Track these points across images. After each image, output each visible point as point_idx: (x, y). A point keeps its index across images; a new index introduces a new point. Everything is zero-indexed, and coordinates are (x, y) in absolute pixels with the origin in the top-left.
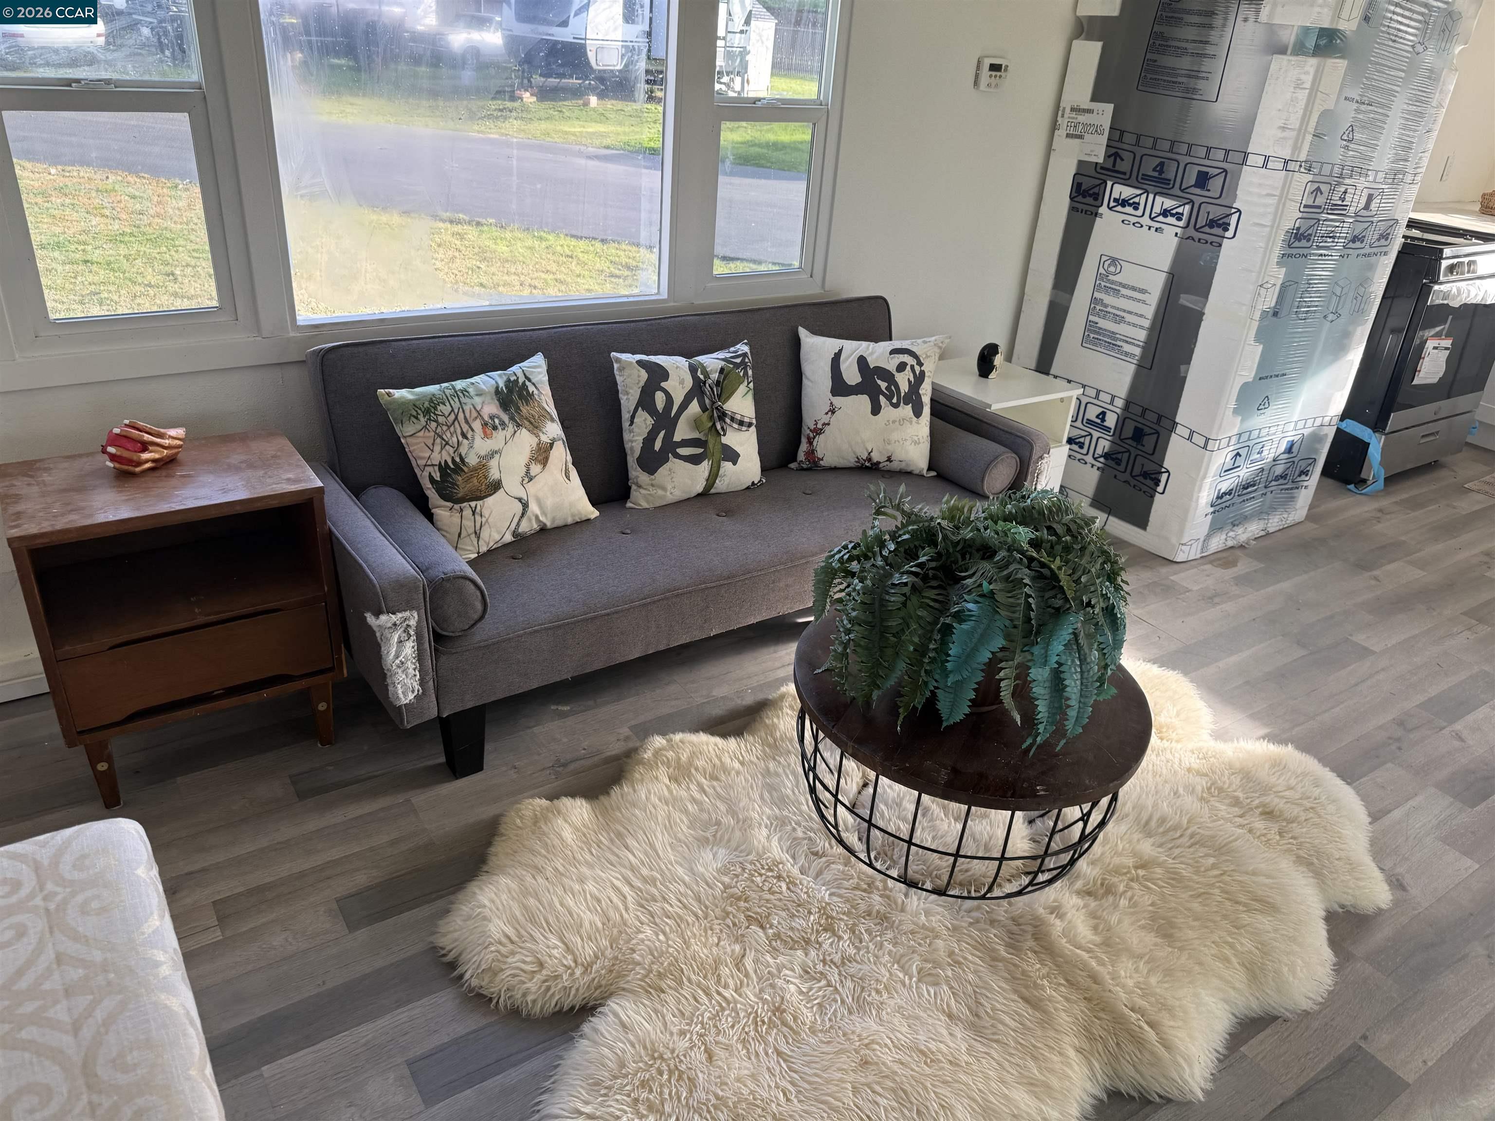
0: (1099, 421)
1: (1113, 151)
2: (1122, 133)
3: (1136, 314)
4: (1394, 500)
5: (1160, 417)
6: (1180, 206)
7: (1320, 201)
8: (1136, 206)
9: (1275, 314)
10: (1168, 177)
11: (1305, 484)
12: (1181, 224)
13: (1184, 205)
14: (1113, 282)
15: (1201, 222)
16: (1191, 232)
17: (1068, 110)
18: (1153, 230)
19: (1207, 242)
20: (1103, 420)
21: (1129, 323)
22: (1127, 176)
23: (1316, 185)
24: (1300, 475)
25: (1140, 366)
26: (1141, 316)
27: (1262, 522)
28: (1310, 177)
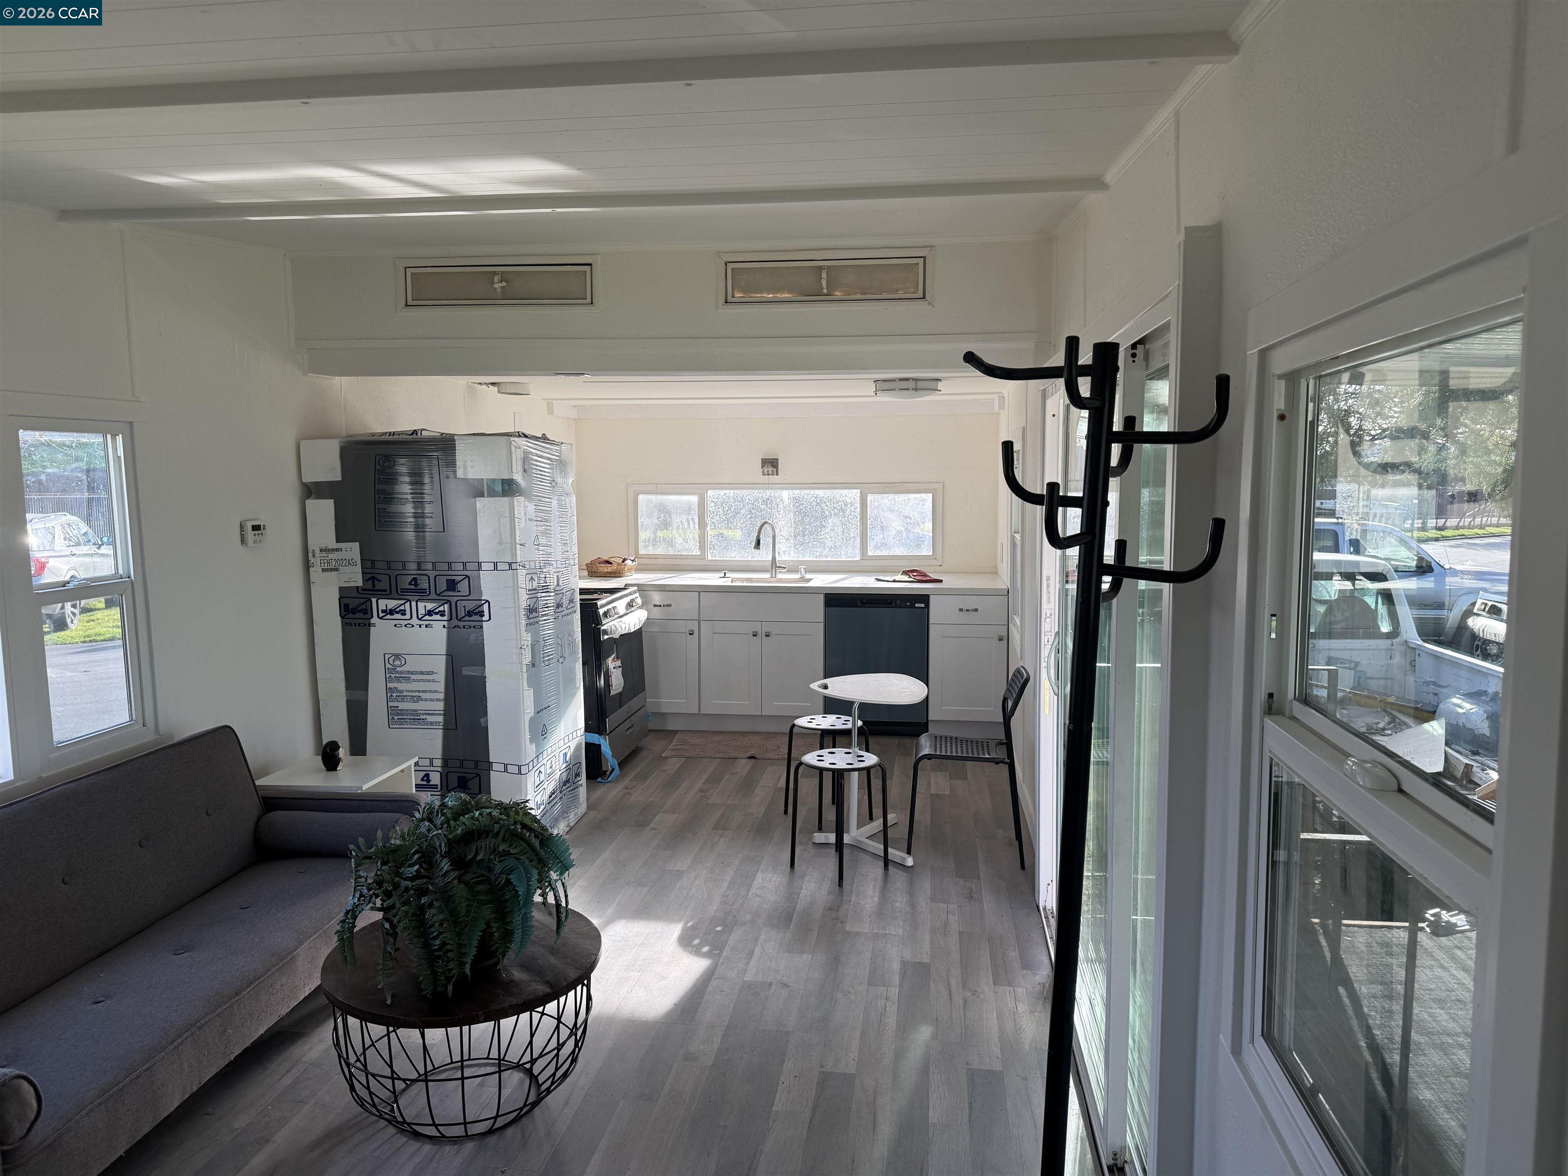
0: (425, 783)
1: (369, 576)
2: (373, 562)
3: (430, 691)
5: (476, 763)
6: (440, 606)
7: (535, 584)
8: (403, 613)
9: (533, 665)
10: (424, 587)
11: (580, 783)
12: (445, 618)
13: (443, 604)
14: (401, 673)
15: (462, 613)
16: (455, 622)
17: (317, 552)
18: (423, 627)
19: (470, 627)
20: (428, 780)
21: (426, 700)
22: (388, 592)
23: (530, 576)
24: (576, 778)
25: (446, 729)
26: (435, 692)
27: (566, 820)
28: (525, 572)
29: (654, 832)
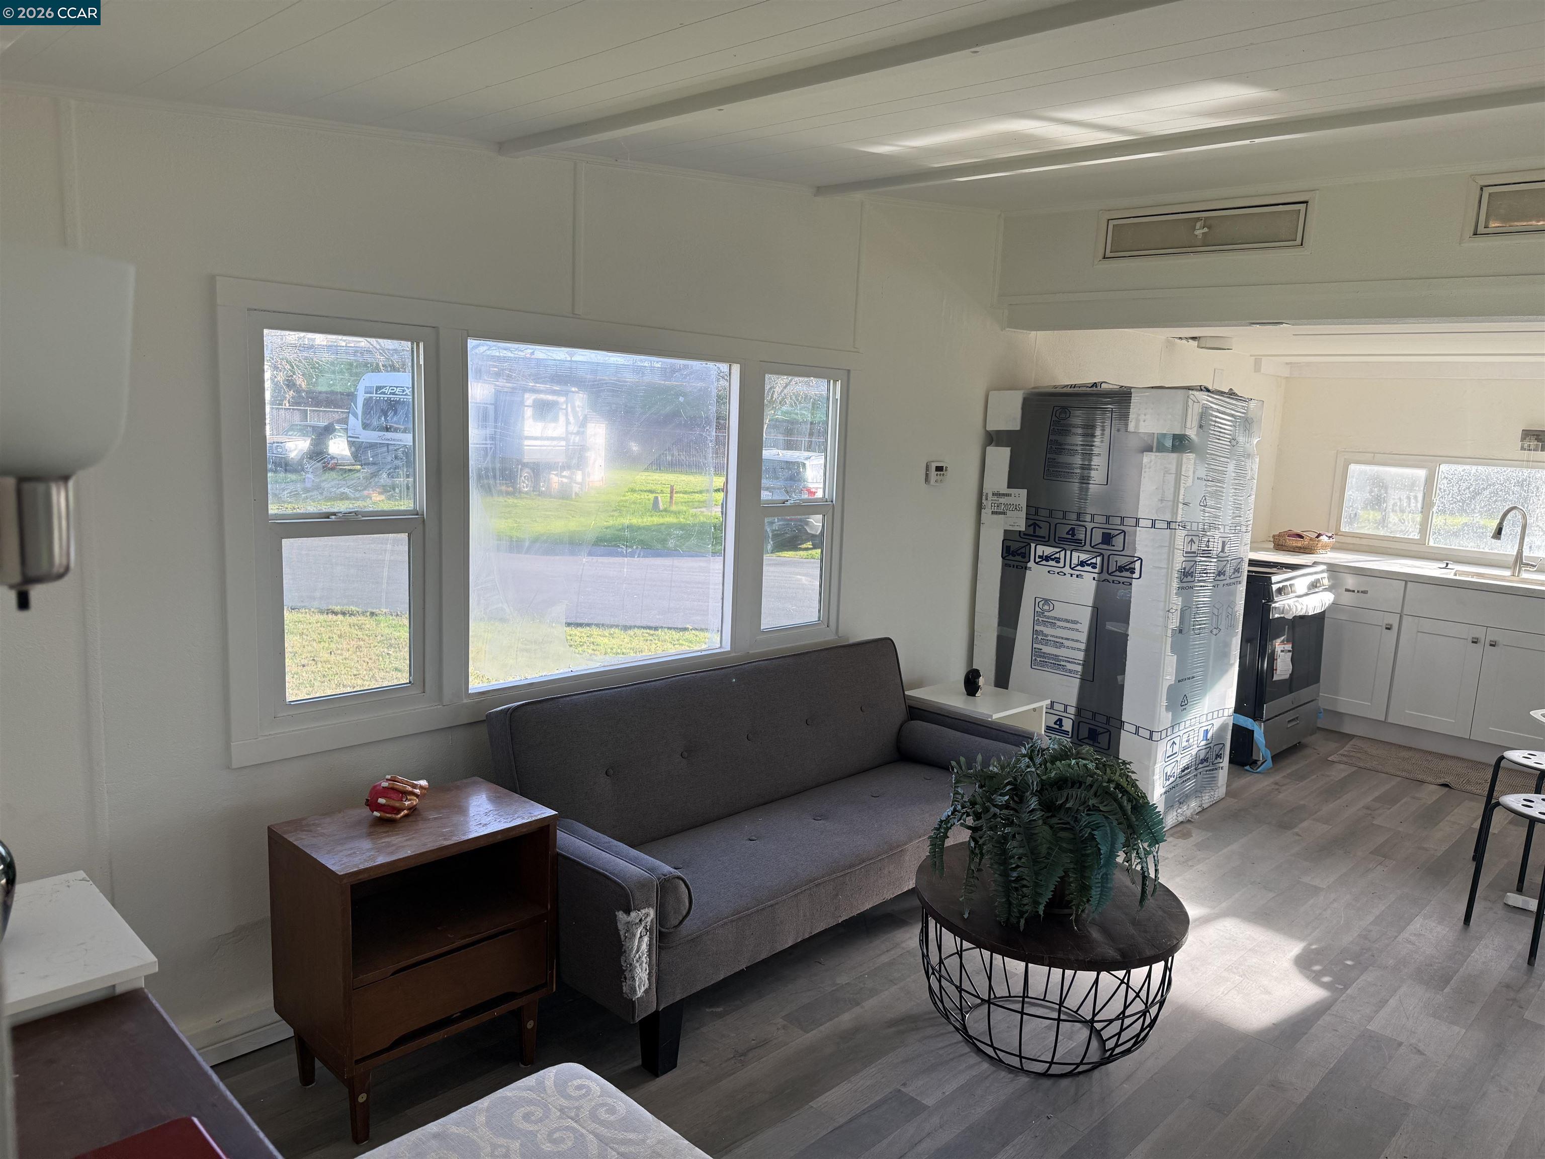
0: (1057, 727)
1: (1031, 522)
2: (1037, 509)
3: (1073, 640)
4: (1284, 774)
5: (1108, 719)
6: (1093, 558)
7: (1195, 548)
8: (1058, 560)
9: (1181, 631)
10: (1081, 538)
11: (1221, 765)
12: (1096, 570)
13: (1096, 557)
14: (1048, 617)
15: (1112, 568)
16: (1105, 576)
17: (990, 495)
18: (1074, 576)
19: (1120, 583)
20: (1061, 725)
21: (1068, 647)
22: (1047, 539)
23: (1190, 538)
24: (1216, 758)
25: (1083, 679)
26: (1077, 641)
27: (1198, 799)
28: (1185, 532)
29: (1297, 838)
